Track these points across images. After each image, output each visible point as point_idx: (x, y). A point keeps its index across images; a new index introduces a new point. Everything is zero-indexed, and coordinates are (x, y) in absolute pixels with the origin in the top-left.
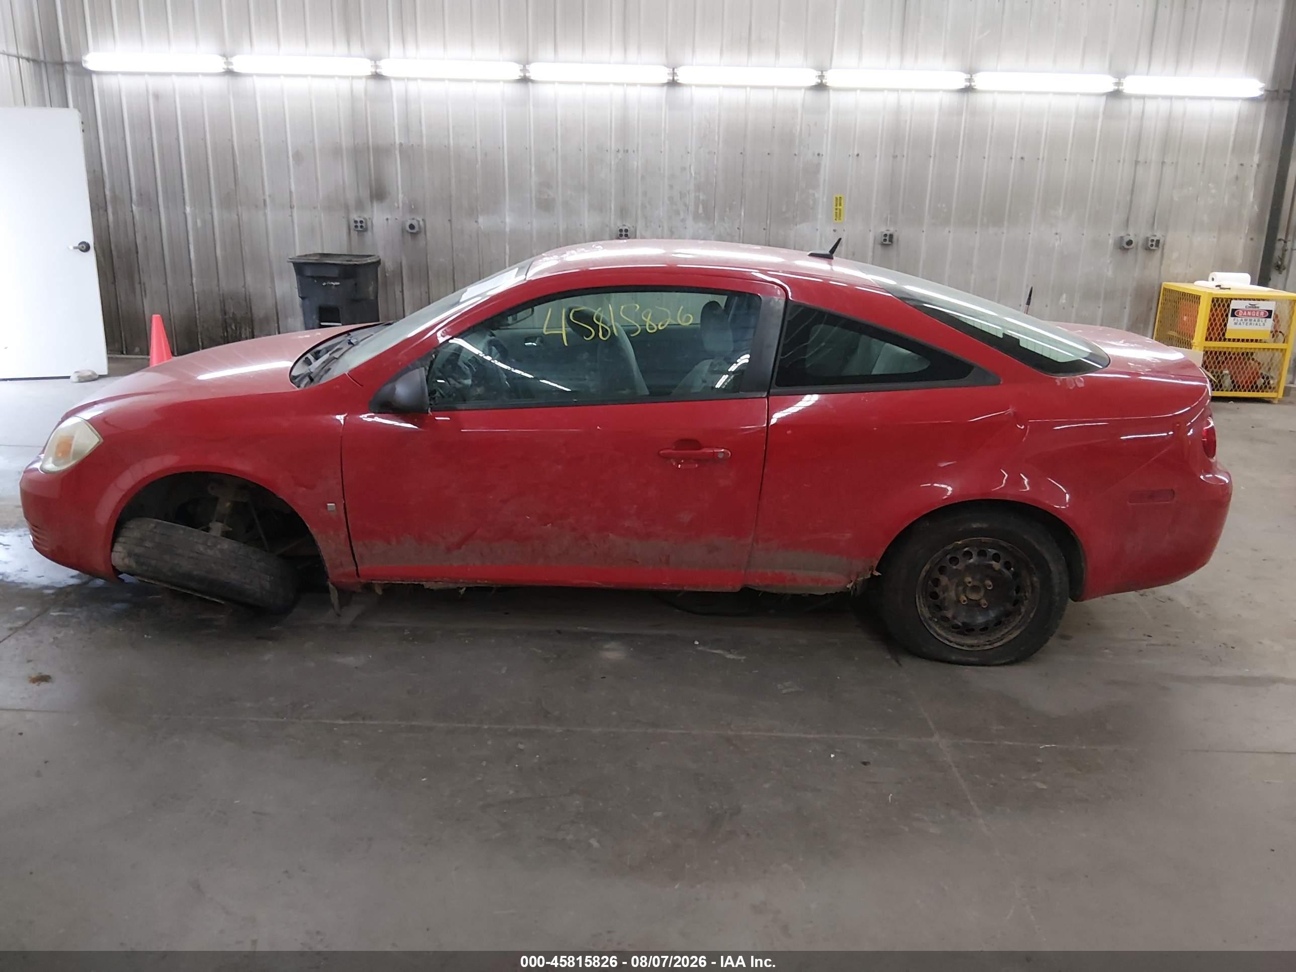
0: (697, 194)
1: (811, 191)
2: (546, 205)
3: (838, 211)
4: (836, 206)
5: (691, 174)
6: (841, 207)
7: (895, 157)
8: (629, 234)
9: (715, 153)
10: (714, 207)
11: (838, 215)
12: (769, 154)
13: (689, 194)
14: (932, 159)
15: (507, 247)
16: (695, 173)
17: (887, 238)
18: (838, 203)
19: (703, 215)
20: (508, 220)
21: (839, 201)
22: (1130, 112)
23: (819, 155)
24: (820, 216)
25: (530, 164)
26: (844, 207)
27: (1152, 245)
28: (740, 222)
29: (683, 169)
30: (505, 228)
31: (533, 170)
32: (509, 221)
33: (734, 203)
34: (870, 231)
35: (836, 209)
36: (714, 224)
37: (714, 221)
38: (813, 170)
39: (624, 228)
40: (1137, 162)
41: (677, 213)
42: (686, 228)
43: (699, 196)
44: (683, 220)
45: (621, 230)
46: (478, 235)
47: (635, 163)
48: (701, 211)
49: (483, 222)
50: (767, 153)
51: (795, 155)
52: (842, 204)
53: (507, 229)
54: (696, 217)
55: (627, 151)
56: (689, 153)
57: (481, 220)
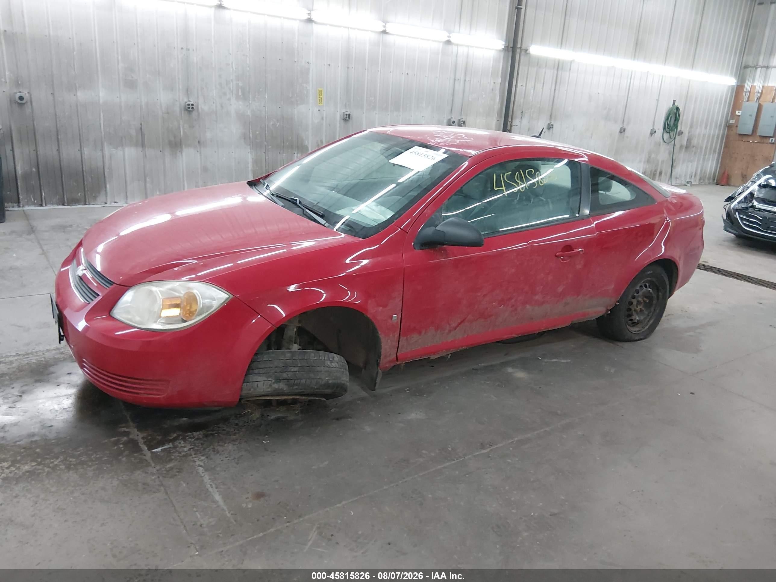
0: (237, 82)
1: (305, 85)
2: (131, 85)
3: (320, 98)
4: (319, 95)
5: (233, 69)
6: (321, 96)
7: (348, 68)
8: (194, 108)
9: (247, 56)
10: (249, 92)
11: (321, 101)
12: (280, 59)
13: (232, 82)
14: (366, 71)
15: (102, 115)
16: (235, 68)
17: (347, 116)
18: (320, 93)
19: (241, 97)
20: (101, 94)
21: (320, 92)
22: (452, 52)
23: (308, 63)
24: (311, 101)
25: (117, 53)
26: (323, 96)
27: (462, 123)
28: (265, 102)
29: (228, 65)
30: (99, 100)
31: (120, 57)
32: (103, 95)
33: (261, 90)
34: (337, 111)
35: (319, 97)
36: (249, 102)
37: (249, 101)
38: (305, 72)
39: (191, 103)
40: (455, 80)
41: (225, 94)
42: (231, 104)
43: (239, 84)
44: (229, 99)
45: (189, 105)
46: (77, 106)
47: (195, 58)
48: (240, 94)
49: (81, 96)
50: (279, 59)
51: (295, 61)
52: (322, 94)
53: (101, 101)
54: (238, 98)
55: (189, 50)
56: (230, 54)
57: (79, 94)
